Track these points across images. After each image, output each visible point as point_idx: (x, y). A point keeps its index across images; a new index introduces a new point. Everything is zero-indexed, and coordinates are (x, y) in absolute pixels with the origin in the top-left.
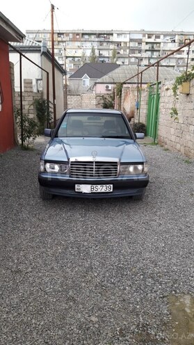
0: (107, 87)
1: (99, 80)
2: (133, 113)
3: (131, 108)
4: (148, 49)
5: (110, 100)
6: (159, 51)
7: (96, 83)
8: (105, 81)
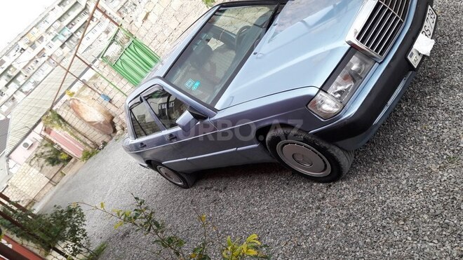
0: (26, 145)
1: (7, 150)
2: (107, 113)
3: (99, 111)
4: (6, 83)
5: (49, 149)
6: (20, 73)
7: (8, 156)
8: (15, 144)
